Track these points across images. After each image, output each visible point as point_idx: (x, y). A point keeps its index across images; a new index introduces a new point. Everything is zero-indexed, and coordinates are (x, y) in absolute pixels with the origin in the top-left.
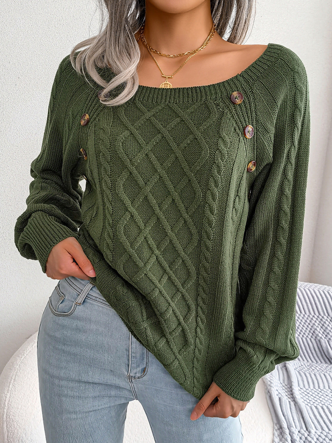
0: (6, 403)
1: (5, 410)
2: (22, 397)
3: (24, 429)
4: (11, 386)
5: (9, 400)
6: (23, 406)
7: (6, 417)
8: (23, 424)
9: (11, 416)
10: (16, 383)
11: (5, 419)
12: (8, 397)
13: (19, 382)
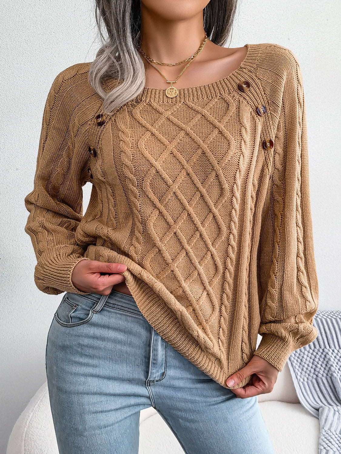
0: (28, 422)
1: (26, 429)
2: (43, 418)
3: (41, 449)
4: (36, 406)
5: (31, 419)
6: (42, 427)
7: (25, 436)
8: (40, 445)
9: (29, 435)
10: (41, 403)
11: (24, 438)
12: (31, 416)
13: (45, 403)
